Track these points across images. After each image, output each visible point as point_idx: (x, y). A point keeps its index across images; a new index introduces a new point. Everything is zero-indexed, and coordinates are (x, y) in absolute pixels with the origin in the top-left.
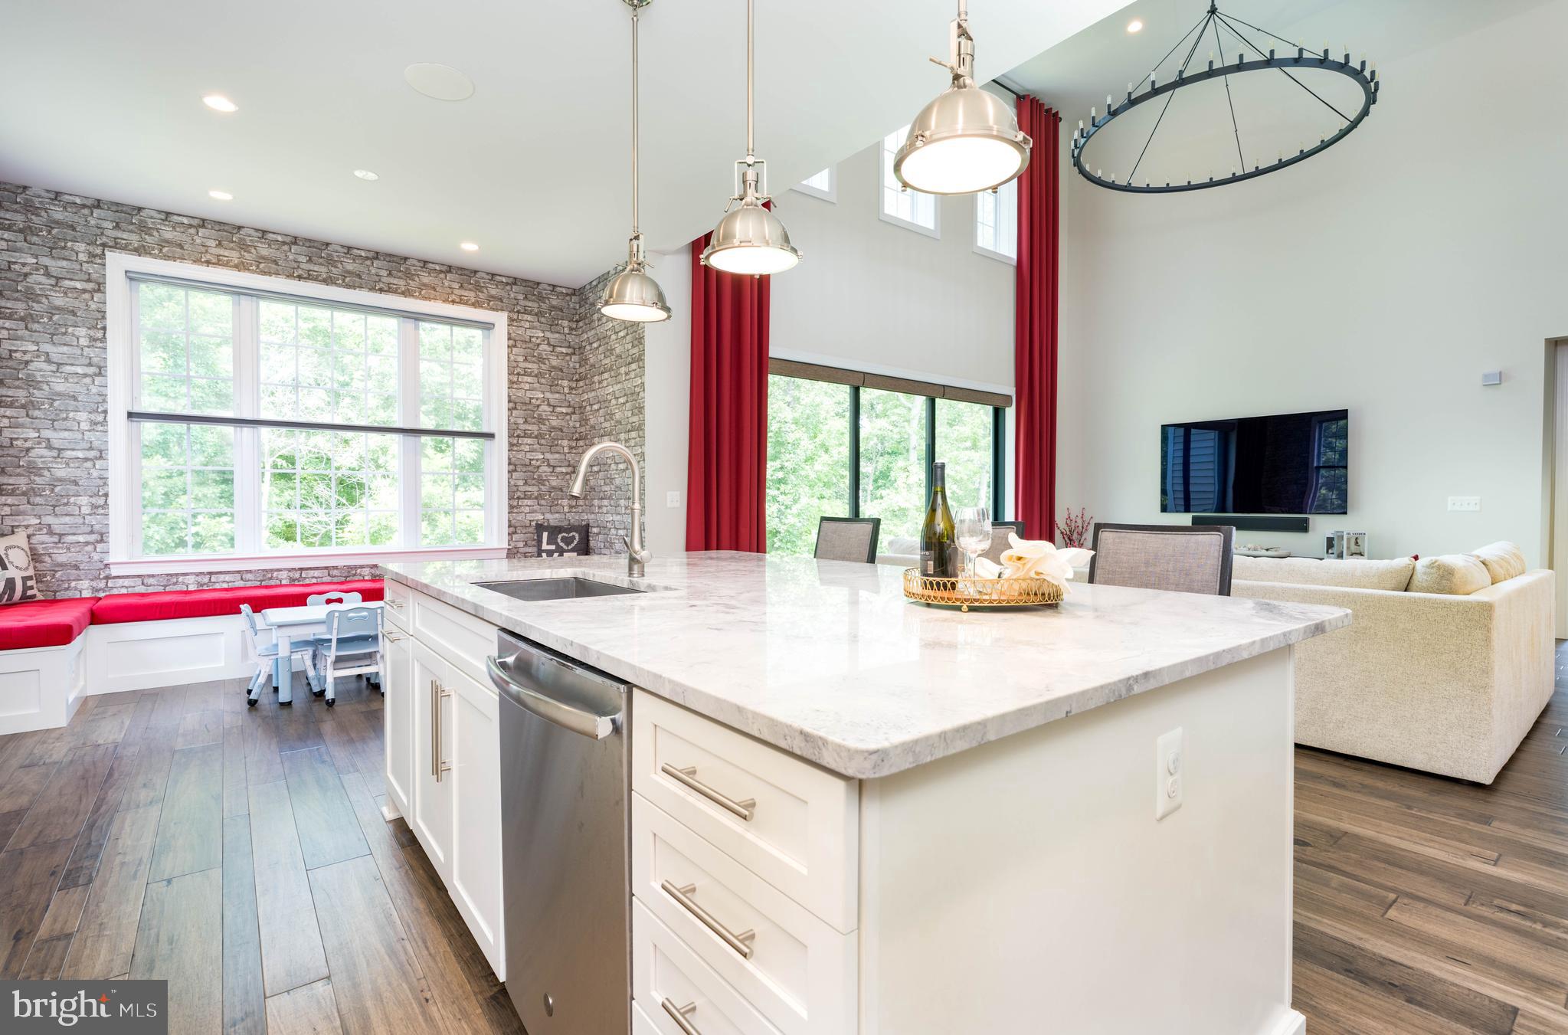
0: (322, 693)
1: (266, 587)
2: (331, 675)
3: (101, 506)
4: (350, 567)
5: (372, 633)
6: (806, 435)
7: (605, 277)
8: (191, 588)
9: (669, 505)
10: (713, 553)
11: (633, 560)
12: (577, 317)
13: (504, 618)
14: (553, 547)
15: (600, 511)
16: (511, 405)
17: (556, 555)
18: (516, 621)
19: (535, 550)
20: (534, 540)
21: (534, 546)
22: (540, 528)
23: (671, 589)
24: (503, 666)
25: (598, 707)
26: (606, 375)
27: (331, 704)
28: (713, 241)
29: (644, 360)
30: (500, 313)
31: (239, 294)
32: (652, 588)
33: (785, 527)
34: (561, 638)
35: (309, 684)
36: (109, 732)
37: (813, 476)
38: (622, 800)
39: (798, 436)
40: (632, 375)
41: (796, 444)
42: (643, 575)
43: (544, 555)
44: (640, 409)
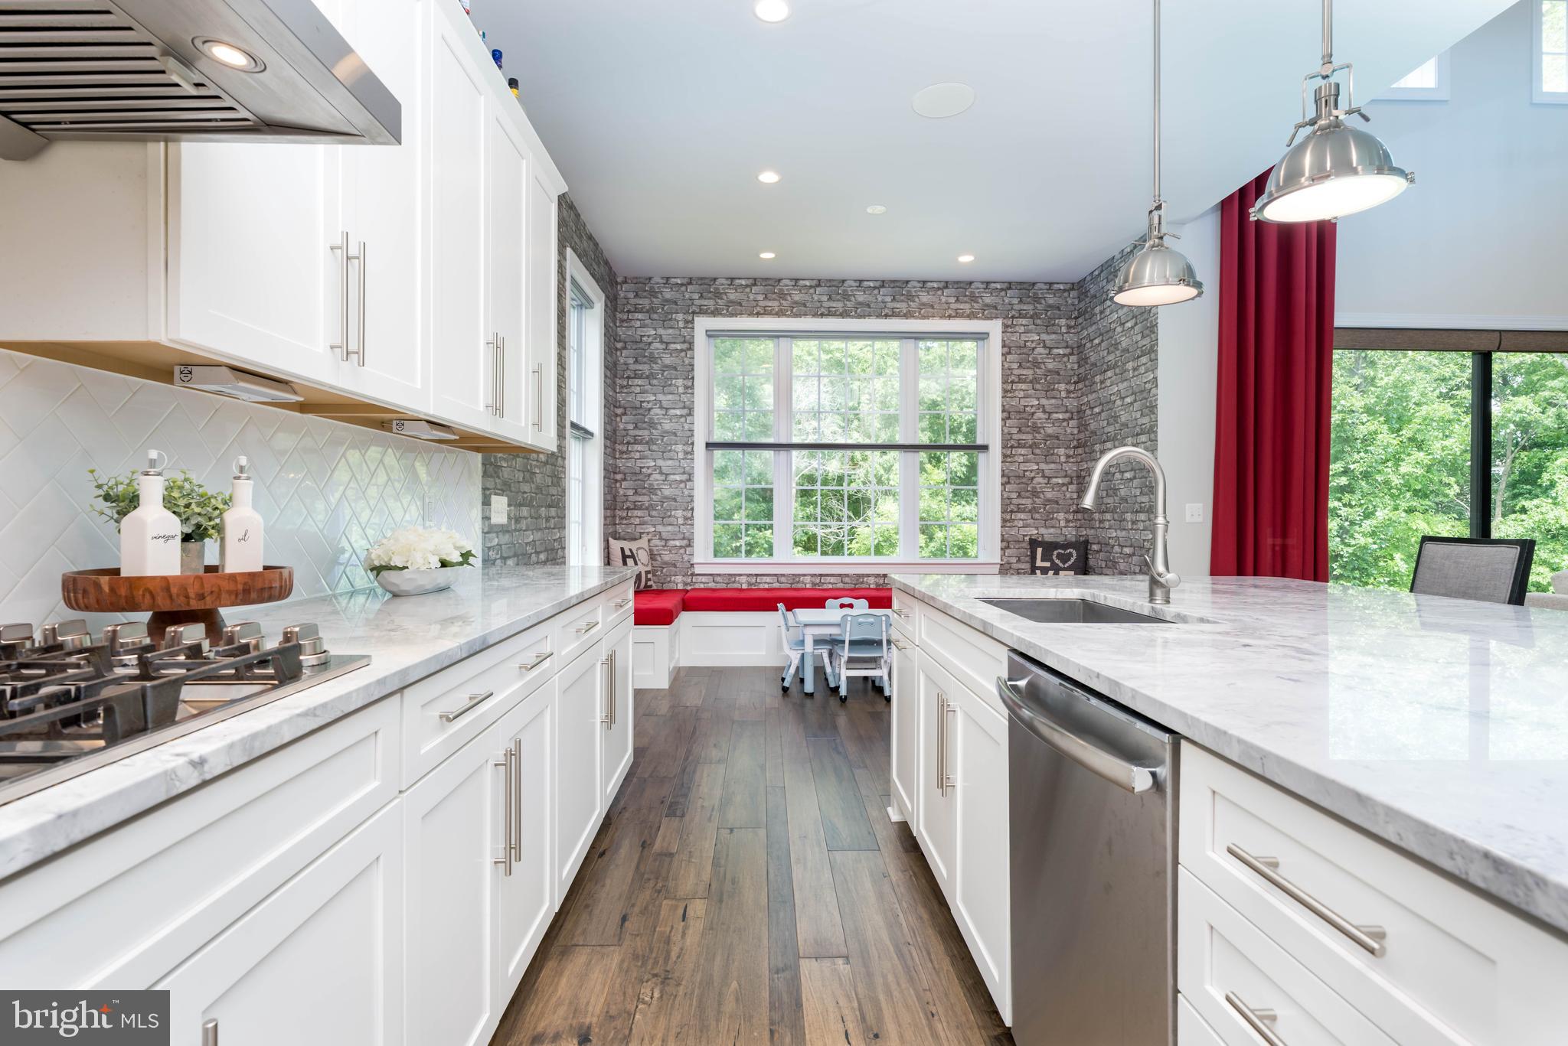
0: (836, 689)
1: (795, 589)
2: (845, 673)
3: (689, 520)
4: (859, 576)
5: (877, 638)
6: (1386, 427)
7: (1109, 263)
8: (744, 586)
9: (1188, 519)
10: (1250, 580)
11: (1154, 583)
12: (1076, 313)
13: (1015, 639)
14: (1048, 564)
15: (1102, 526)
16: (1005, 414)
17: (1051, 573)
18: (1030, 643)
19: (1027, 566)
20: (1027, 556)
21: (1027, 562)
22: (1034, 543)
23: (1208, 622)
24: (1015, 688)
25: (1135, 756)
26: (1109, 374)
27: (843, 700)
28: (1270, 186)
29: (1157, 351)
30: (994, 321)
31: (778, 337)
32: (1182, 619)
33: (1351, 550)
34: (1085, 668)
35: (826, 679)
36: (693, 698)
37: (1396, 481)
38: (1165, 872)
39: (1372, 428)
40: (1142, 370)
41: (1369, 440)
42: (1168, 602)
43: (1038, 572)
44: (1152, 409)
